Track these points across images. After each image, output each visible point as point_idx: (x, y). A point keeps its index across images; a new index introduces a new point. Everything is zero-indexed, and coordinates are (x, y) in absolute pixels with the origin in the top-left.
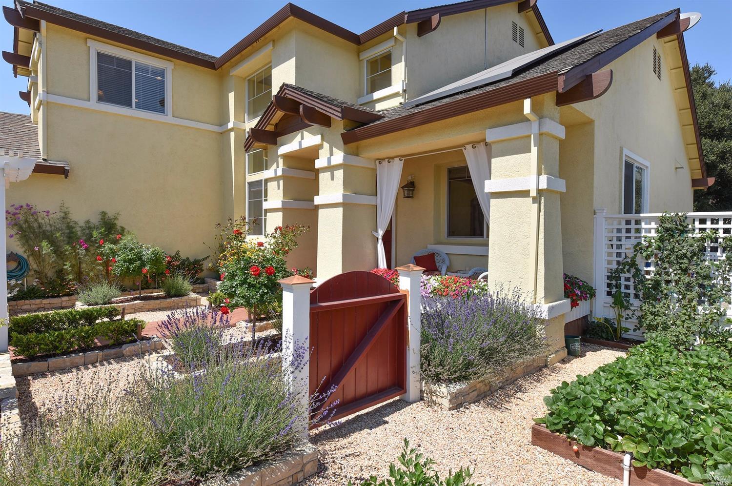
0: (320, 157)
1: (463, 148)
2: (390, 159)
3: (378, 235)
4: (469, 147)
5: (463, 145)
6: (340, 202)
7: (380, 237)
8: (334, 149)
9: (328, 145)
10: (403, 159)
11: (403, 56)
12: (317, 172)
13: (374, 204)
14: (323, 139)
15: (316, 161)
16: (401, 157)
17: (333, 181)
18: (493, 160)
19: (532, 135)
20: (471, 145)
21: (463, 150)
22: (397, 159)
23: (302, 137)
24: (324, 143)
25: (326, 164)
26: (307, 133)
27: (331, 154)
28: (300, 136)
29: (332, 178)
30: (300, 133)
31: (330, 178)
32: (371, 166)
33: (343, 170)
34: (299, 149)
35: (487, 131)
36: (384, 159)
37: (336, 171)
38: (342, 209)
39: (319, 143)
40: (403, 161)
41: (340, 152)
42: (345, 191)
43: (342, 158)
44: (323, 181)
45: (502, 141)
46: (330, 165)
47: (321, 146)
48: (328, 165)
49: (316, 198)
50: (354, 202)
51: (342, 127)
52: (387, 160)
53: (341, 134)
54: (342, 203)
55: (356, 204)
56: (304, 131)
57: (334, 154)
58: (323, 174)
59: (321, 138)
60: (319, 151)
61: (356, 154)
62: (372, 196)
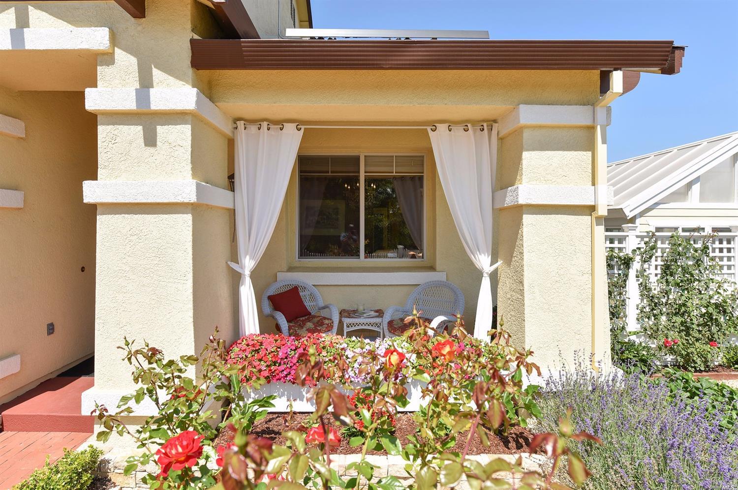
0: (99, 84)
1: (429, 129)
2: (280, 123)
3: (242, 267)
4: (442, 128)
5: (433, 125)
6: (186, 201)
7: (247, 272)
8: (156, 73)
9: (134, 60)
10: (303, 127)
12: (93, 120)
14: (114, 39)
15: (89, 92)
16: (299, 123)
17: (151, 150)
19: (599, 127)
20: (447, 125)
21: (429, 132)
22: (290, 128)
23: (23, 22)
24: (117, 51)
25: (130, 104)
26: (44, 13)
27: (146, 83)
28: (14, 17)
29: (150, 140)
30: (13, 9)
31: (142, 140)
32: (227, 129)
33: (189, 126)
34: (11, 48)
35: (521, 106)
36: (256, 122)
37: (166, 127)
38: (188, 218)
39: (102, 48)
40: (302, 130)
41: (181, 82)
42: (194, 175)
43: (194, 99)
44: (111, 145)
45: (541, 127)
46: (145, 110)
47: (107, 58)
48: (135, 108)
49: (87, 185)
50: (209, 203)
51: (189, 26)
52: (265, 124)
53: (192, 41)
54: (192, 204)
55: (209, 207)
56: (30, 8)
57: (155, 84)
58: (111, 127)
59: (107, 37)
60: (99, 69)
61: (211, 99)
62: (228, 190)
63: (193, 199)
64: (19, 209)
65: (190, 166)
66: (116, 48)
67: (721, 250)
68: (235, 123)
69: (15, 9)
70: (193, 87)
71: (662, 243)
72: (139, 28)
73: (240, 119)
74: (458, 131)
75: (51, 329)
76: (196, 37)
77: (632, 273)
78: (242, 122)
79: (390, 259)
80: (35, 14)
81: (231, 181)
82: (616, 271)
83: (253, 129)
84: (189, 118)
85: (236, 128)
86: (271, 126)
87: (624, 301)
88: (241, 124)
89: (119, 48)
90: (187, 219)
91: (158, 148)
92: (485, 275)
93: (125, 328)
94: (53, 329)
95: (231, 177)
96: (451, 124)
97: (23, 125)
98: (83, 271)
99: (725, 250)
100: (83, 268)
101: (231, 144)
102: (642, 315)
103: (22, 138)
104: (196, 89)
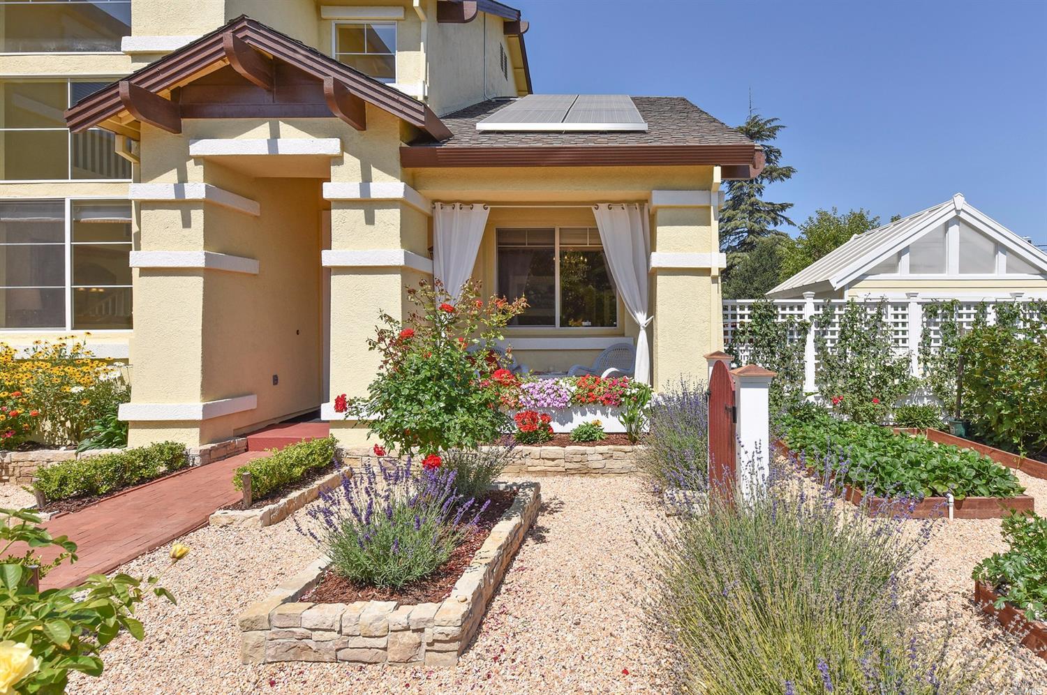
0: (332, 178)
1: (593, 207)
2: (470, 203)
4: (604, 206)
5: (595, 203)
6: (397, 264)
8: (373, 170)
9: (358, 162)
10: (489, 207)
11: (422, 44)
12: (328, 206)
13: (431, 272)
14: (344, 148)
15: (325, 185)
16: (486, 203)
17: (371, 227)
18: (660, 229)
19: (712, 207)
20: (608, 204)
21: (593, 209)
22: (478, 207)
23: (275, 134)
24: (346, 155)
25: (356, 194)
26: (291, 127)
27: (367, 179)
28: (269, 130)
29: (370, 220)
30: (268, 124)
31: (364, 220)
32: (427, 209)
33: (399, 210)
34: (268, 153)
35: (653, 191)
36: (451, 203)
37: (382, 210)
38: (398, 277)
39: (335, 153)
40: (489, 209)
41: (393, 178)
42: (403, 246)
43: (402, 190)
44: (341, 224)
45: (671, 207)
46: (366, 198)
47: (338, 160)
48: (359, 197)
49: (325, 253)
50: (414, 267)
51: (398, 136)
52: (458, 205)
53: (401, 148)
54: (401, 267)
55: (414, 271)
56: (281, 123)
57: (373, 179)
58: (341, 210)
59: (339, 146)
60: (332, 168)
61: (414, 187)
62: (428, 258)
63: (402, 263)
64: (255, 275)
65: (399, 239)
66: (345, 153)
67: (896, 316)
68: (434, 204)
69: (270, 124)
70: (402, 181)
71: (840, 310)
72: (362, 138)
73: (438, 201)
74: (617, 209)
75: (276, 380)
76: (404, 145)
77: (810, 338)
78: (439, 203)
79: (585, 327)
80: (284, 127)
81: (430, 252)
82: (796, 337)
83: (448, 208)
84: (399, 204)
85: (435, 208)
86: (464, 206)
87: (803, 364)
88: (438, 205)
89: (346, 152)
90: (396, 279)
91: (376, 225)
92: (642, 328)
93: (352, 358)
94: (277, 380)
95: (431, 249)
96: (611, 203)
97: (259, 205)
98: (298, 334)
99: (900, 316)
100: (298, 331)
101: (430, 220)
102: (821, 379)
103: (256, 216)
104: (403, 183)
